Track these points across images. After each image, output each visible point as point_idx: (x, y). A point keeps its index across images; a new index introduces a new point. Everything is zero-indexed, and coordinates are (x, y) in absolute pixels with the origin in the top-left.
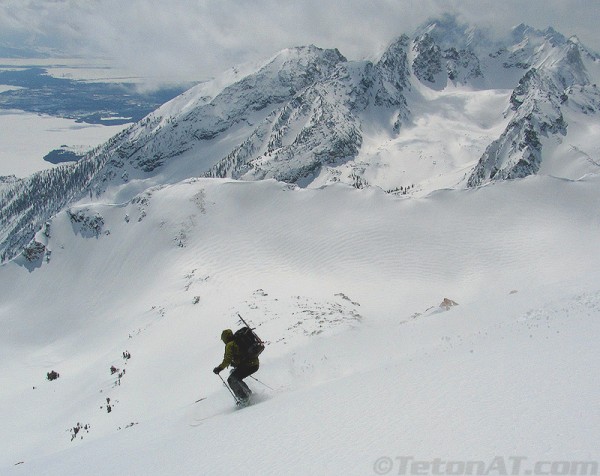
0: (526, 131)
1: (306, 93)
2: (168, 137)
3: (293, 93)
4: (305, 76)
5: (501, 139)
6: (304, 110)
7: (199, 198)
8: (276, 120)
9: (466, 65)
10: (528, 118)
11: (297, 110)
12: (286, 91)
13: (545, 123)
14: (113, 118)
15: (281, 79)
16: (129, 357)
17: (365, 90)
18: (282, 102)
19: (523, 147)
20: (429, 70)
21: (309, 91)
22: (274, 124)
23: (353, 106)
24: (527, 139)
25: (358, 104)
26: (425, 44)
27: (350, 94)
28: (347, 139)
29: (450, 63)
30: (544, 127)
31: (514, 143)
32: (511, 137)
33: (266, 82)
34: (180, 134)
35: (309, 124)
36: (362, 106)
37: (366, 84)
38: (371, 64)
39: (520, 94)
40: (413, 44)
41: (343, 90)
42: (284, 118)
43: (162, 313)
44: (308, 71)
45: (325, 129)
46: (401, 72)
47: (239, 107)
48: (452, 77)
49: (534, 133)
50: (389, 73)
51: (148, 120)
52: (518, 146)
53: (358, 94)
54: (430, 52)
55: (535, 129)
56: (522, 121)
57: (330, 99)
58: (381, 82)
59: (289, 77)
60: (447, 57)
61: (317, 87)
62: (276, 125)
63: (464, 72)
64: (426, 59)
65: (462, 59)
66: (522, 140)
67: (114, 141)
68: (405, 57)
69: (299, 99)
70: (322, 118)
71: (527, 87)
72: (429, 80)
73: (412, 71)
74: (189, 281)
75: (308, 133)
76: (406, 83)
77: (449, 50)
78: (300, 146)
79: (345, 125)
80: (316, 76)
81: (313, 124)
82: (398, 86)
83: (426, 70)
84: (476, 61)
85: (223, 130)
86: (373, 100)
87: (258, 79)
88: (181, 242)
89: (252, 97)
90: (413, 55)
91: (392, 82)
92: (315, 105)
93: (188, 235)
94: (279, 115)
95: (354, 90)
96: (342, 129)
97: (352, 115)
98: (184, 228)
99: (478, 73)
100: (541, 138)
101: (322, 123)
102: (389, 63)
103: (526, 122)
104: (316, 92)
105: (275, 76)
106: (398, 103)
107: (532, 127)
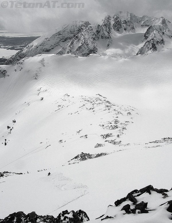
0: (152, 44)
1: (79, 35)
2: (35, 51)
3: (74, 36)
4: (78, 30)
5: (144, 47)
6: (79, 40)
7: (42, 61)
8: (69, 44)
9: (129, 26)
10: (153, 39)
11: (76, 40)
12: (72, 35)
13: (158, 41)
14: (18, 48)
15: (71, 31)
16: (15, 122)
17: (98, 34)
18: (71, 39)
19: (151, 49)
20: (118, 28)
21: (80, 34)
22: (69, 45)
23: (94, 39)
24: (153, 46)
25: (96, 38)
26: (116, 19)
27: (93, 35)
28: (93, 49)
29: (125, 25)
30: (158, 42)
31: (148, 48)
32: (147, 46)
33: (66, 33)
34: (39, 50)
35: (80, 45)
36: (97, 39)
37: (98, 32)
38: (100, 25)
39: (147, 34)
40: (112, 19)
41: (91, 34)
42: (72, 43)
43: (29, 104)
44: (79, 29)
45: (86, 46)
46: (109, 28)
47: (58, 41)
48: (125, 29)
49: (155, 44)
50: (105, 28)
51: (29, 46)
52: (149, 49)
53: (96, 35)
54: (118, 22)
55: (155, 43)
56: (150, 40)
57: (87, 37)
58: (103, 31)
59: (73, 31)
60: (123, 23)
61: (83, 33)
62: (70, 46)
63: (129, 28)
64: (117, 24)
65: (128, 24)
66: (151, 47)
67: (18, 53)
68: (110, 23)
69: (77, 37)
70: (84, 43)
71: (150, 31)
72: (118, 31)
73: (112, 28)
74: (39, 92)
75: (80, 47)
76: (111, 32)
77: (124, 21)
78: (78, 52)
79: (92, 45)
80: (82, 30)
81: (82, 45)
82: (108, 32)
83: (117, 27)
84: (133, 24)
85: (53, 48)
86: (100, 37)
87: (63, 32)
88: (36, 77)
89: (62, 38)
90: (112, 22)
91: (106, 31)
92: (82, 39)
93: (38, 75)
94: (70, 42)
95: (94, 34)
96: (91, 46)
97: (94, 42)
98: (37, 72)
99: (133, 28)
100: (157, 46)
101: (84, 44)
102: (105, 25)
103: (152, 41)
104: (82, 34)
105: (69, 31)
106: (108, 38)
107: (154, 42)
